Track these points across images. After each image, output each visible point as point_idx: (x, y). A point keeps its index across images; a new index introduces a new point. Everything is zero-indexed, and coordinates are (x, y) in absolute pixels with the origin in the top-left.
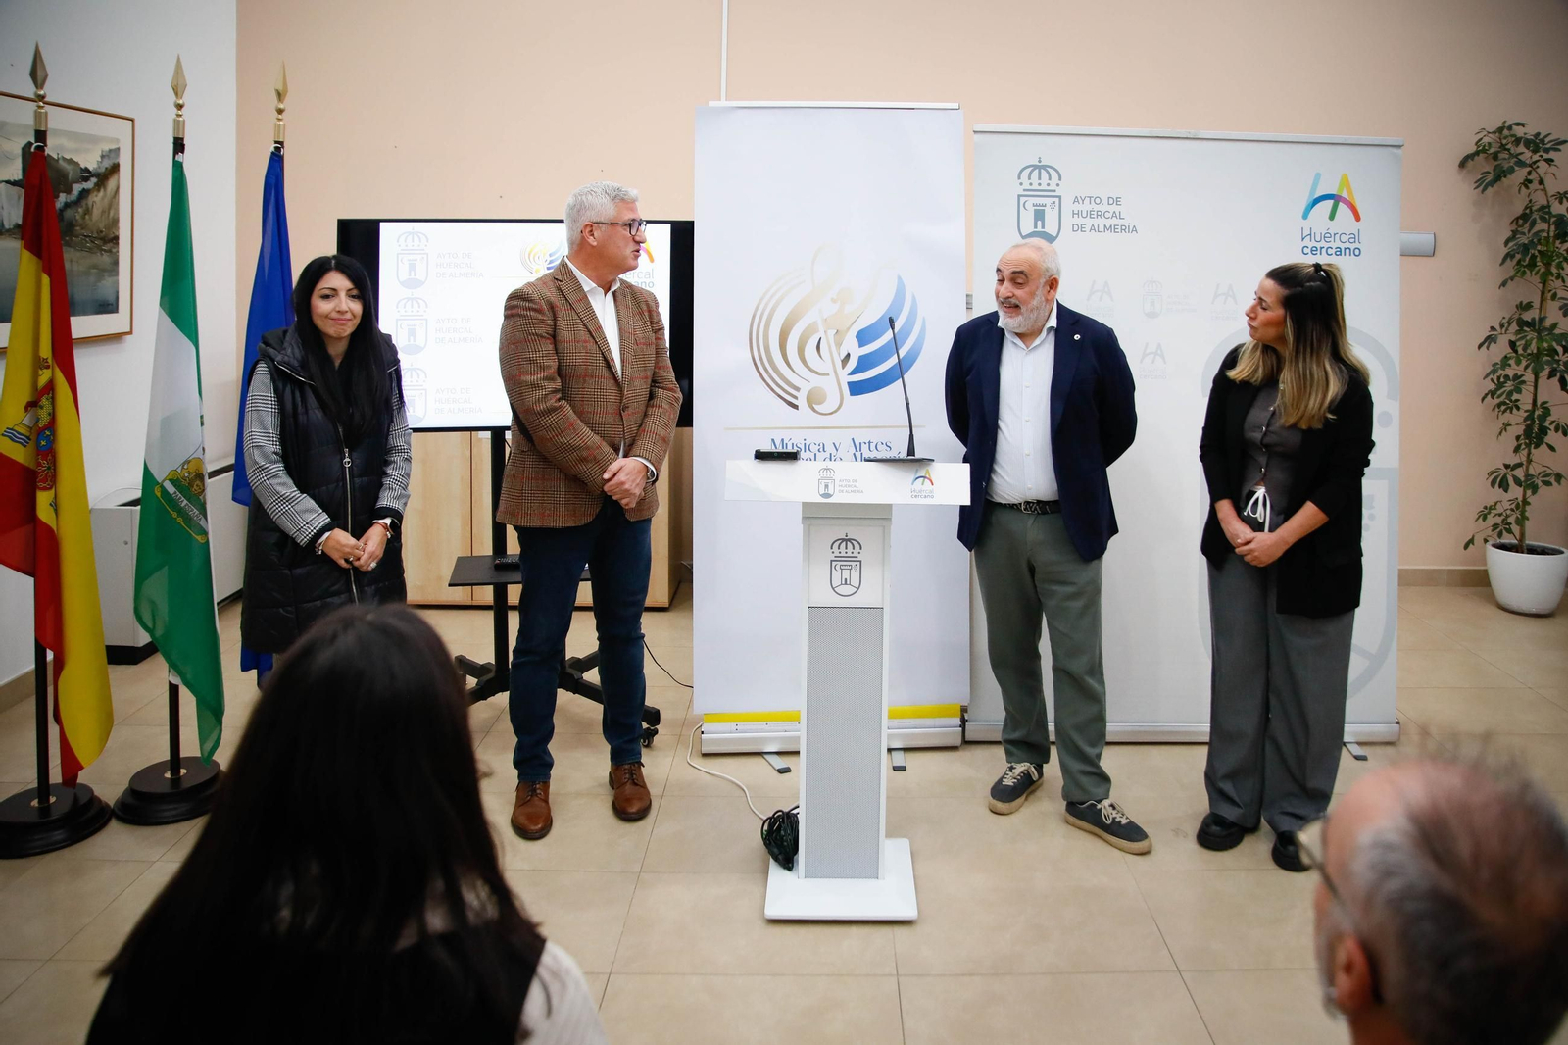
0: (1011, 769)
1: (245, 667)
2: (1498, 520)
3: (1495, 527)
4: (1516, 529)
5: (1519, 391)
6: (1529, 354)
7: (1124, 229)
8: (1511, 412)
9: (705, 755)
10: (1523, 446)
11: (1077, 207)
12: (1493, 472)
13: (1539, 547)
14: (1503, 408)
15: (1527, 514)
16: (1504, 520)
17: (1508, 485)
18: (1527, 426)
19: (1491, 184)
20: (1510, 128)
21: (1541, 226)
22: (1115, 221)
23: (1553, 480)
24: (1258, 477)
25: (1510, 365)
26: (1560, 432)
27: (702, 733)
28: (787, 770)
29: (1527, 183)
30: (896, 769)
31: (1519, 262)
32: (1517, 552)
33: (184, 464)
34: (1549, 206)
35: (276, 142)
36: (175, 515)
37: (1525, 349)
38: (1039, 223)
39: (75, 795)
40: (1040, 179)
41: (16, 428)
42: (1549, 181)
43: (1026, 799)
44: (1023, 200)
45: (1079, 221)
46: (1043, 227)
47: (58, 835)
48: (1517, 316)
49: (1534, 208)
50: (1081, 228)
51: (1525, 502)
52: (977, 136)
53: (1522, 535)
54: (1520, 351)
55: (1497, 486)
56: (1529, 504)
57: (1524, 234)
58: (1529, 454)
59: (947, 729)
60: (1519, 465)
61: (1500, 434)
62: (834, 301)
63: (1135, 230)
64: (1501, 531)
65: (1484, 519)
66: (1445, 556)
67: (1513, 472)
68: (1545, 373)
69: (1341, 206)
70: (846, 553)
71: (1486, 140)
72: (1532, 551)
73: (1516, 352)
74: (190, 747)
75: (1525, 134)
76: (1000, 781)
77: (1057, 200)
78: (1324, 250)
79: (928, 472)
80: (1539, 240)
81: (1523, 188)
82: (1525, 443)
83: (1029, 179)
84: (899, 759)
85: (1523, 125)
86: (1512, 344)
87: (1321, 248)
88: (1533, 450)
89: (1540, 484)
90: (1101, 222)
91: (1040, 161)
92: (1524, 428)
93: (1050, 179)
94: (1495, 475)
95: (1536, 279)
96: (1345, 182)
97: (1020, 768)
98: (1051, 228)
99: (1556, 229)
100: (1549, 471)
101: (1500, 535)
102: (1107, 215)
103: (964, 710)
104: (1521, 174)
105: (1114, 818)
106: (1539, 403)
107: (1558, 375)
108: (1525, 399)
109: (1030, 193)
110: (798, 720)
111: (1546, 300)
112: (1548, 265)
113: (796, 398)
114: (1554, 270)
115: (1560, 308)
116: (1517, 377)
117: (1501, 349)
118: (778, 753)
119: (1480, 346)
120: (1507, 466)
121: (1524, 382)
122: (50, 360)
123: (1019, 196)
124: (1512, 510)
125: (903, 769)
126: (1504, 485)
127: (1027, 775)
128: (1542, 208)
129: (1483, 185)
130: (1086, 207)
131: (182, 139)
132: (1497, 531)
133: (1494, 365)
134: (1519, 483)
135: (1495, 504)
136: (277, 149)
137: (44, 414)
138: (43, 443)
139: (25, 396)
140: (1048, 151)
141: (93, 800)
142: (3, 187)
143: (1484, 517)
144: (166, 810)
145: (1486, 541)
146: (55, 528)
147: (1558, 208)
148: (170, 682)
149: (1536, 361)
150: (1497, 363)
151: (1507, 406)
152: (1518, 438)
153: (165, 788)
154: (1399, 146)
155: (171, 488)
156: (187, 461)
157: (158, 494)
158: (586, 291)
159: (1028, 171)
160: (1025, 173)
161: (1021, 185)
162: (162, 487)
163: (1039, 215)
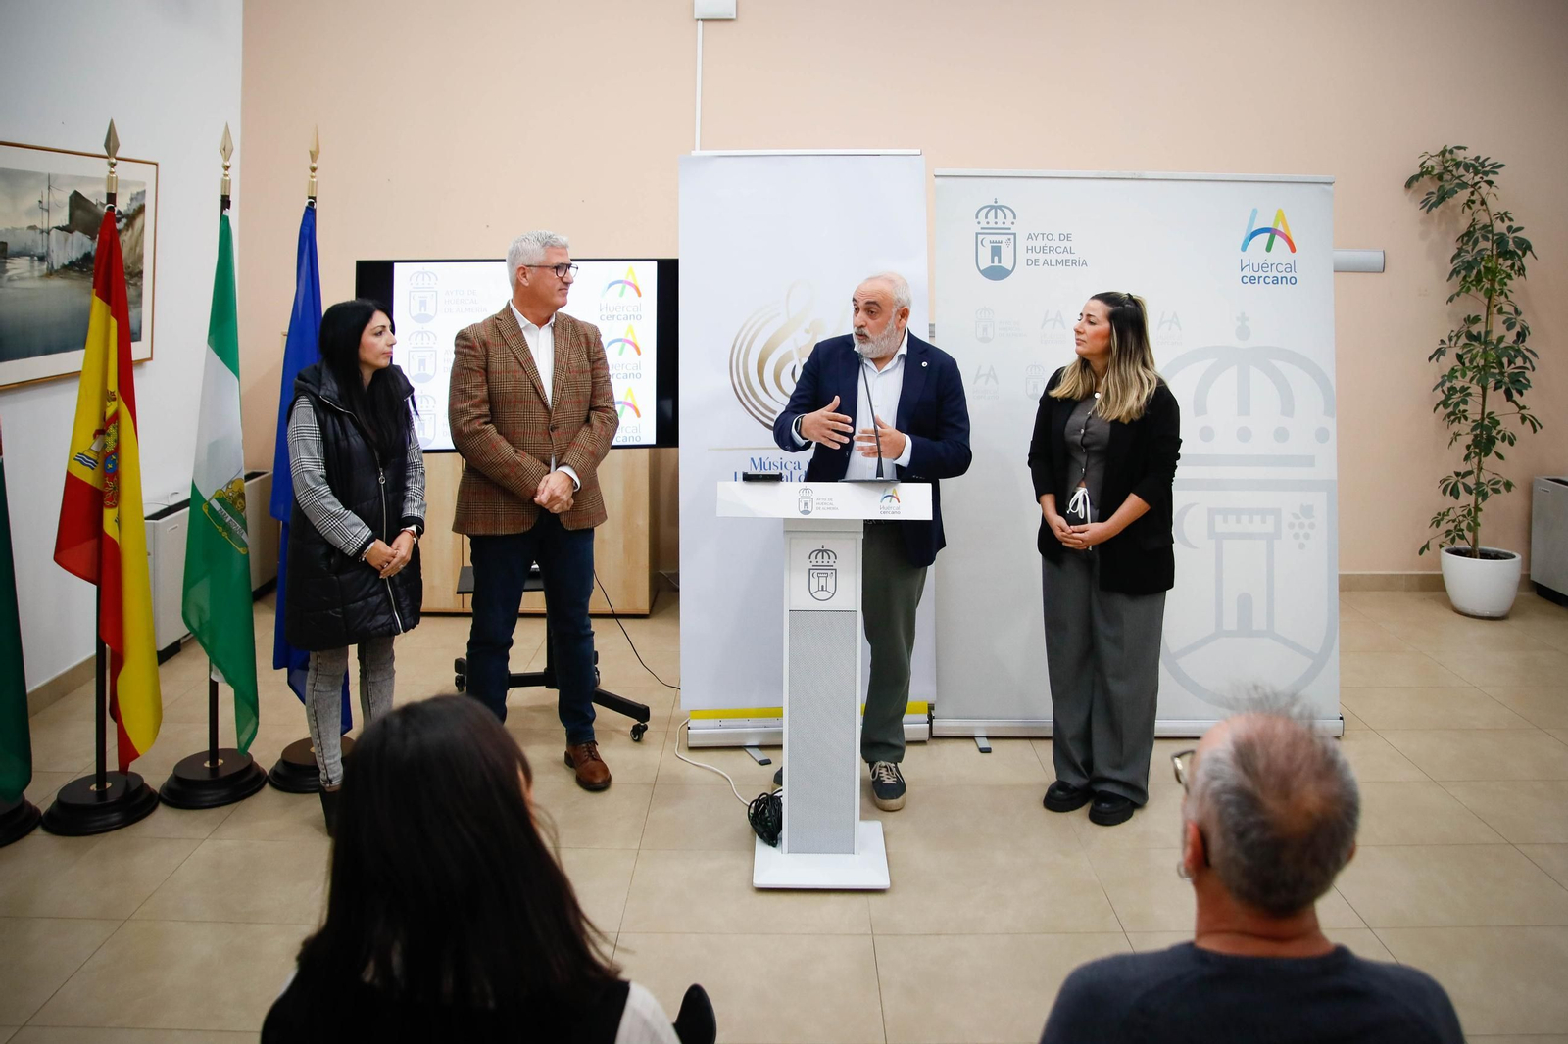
1: (277, 666)
2: (1451, 526)
3: (1448, 533)
4: (1469, 535)
5: (1465, 402)
6: (1475, 367)
7: (1075, 261)
8: (1460, 422)
9: (693, 749)
11: (1031, 243)
12: (1445, 480)
13: (1493, 552)
14: (1453, 418)
15: (1479, 520)
16: (1456, 526)
17: (1458, 492)
18: (1476, 436)
21: (1482, 244)
22: (1066, 256)
23: (1503, 489)
24: (1081, 476)
25: (1457, 377)
26: (1507, 441)
27: (689, 728)
28: (769, 762)
29: (1470, 203)
31: (1465, 278)
32: (1470, 557)
33: (229, 484)
34: (1491, 226)
35: (309, 198)
36: (220, 529)
37: (1471, 362)
38: (996, 258)
39: (127, 781)
40: (996, 218)
41: (86, 454)
42: (1489, 200)
44: (980, 237)
45: (1033, 256)
46: (999, 262)
47: (115, 817)
48: (1465, 329)
49: (1477, 227)
50: (1035, 262)
51: (1477, 509)
52: (938, 181)
53: (1475, 540)
54: (1467, 365)
55: (1448, 492)
56: (1481, 510)
57: (1468, 251)
58: (1480, 462)
59: (916, 724)
60: (1470, 473)
61: (1451, 443)
62: (807, 332)
63: (1085, 263)
64: (1454, 537)
65: (1437, 526)
66: (1395, 558)
67: (1463, 480)
68: (1492, 383)
69: (1277, 239)
70: (823, 562)
71: (1429, 163)
72: (1485, 555)
73: (1463, 364)
74: (228, 740)
75: (1465, 158)
77: (1012, 237)
79: (894, 490)
80: (1482, 258)
81: (1466, 208)
82: (1475, 452)
83: (986, 218)
85: (1465, 148)
86: (1460, 357)
87: (1259, 278)
88: (1483, 459)
89: (1490, 492)
90: (1053, 257)
91: (996, 202)
92: (1472, 437)
93: (1005, 218)
94: (1446, 483)
95: (1481, 295)
96: (1280, 216)
98: (1007, 263)
99: (1498, 248)
100: (1498, 478)
101: (1453, 541)
102: (1059, 250)
103: (931, 708)
104: (1464, 195)
106: (1486, 412)
107: (1504, 388)
108: (1473, 409)
109: (987, 231)
110: (780, 715)
111: (1492, 314)
112: (1492, 281)
113: (773, 421)
114: (1497, 286)
115: (1504, 323)
116: (1464, 389)
117: (1449, 361)
118: (759, 747)
119: (1430, 359)
120: (1458, 474)
121: (1470, 394)
122: (116, 393)
123: (977, 234)
124: (1464, 516)
126: (1455, 493)
128: (1485, 227)
129: (1429, 205)
130: (1039, 243)
131: (229, 196)
132: (1451, 536)
133: (1443, 377)
134: (1469, 490)
135: (1449, 510)
136: (311, 203)
137: (111, 442)
138: (110, 466)
139: (95, 425)
140: (1003, 192)
141: (143, 787)
142: (54, 233)
143: (1437, 523)
144: (206, 796)
145: (1441, 546)
146: (118, 541)
147: (1500, 227)
148: (211, 680)
149: (1482, 373)
150: (1445, 375)
151: (1456, 416)
152: (1468, 447)
153: (206, 776)
154: (1330, 184)
155: (217, 506)
156: (232, 482)
157: (206, 511)
158: (522, 327)
159: (985, 210)
160: (983, 213)
161: (979, 223)
162: (209, 505)
163: (996, 251)
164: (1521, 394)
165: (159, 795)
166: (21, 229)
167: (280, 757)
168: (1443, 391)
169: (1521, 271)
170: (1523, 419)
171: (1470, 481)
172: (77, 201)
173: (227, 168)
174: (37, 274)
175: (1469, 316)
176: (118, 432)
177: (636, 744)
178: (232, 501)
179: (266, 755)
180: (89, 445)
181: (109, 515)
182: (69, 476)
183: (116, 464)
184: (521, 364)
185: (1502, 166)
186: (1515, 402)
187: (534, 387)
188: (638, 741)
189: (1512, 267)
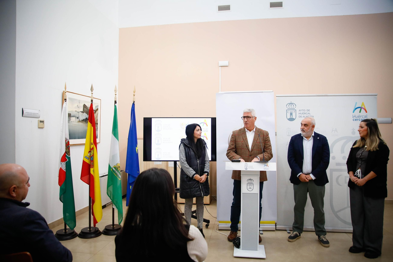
0: (293, 233)
11: (300, 112)
24: (359, 166)
27: (219, 225)
33: (116, 164)
35: (133, 101)
36: (115, 174)
38: (291, 116)
39: (95, 228)
40: (291, 106)
41: (87, 156)
45: (300, 115)
46: (292, 117)
50: (301, 117)
52: (277, 97)
59: (272, 226)
69: (362, 109)
70: (250, 182)
76: (291, 235)
77: (295, 111)
79: (267, 164)
83: (289, 106)
87: (358, 119)
90: (305, 115)
91: (291, 102)
93: (293, 106)
96: (363, 104)
97: (295, 233)
98: (294, 117)
102: (307, 113)
103: (276, 223)
105: (323, 239)
109: (289, 109)
122: (93, 144)
123: (287, 110)
125: (262, 233)
130: (302, 112)
131: (116, 101)
136: (134, 103)
137: (92, 153)
138: (92, 159)
139: (89, 150)
140: (293, 100)
144: (112, 233)
146: (93, 175)
148: (113, 208)
153: (112, 229)
154: (376, 95)
155: (114, 169)
156: (117, 164)
159: (289, 104)
160: (288, 105)
161: (287, 107)
162: (112, 169)
163: (291, 114)
165: (102, 232)
176: (93, 152)
177: (206, 229)
178: (117, 168)
180: (88, 154)
181: (92, 170)
182: (83, 161)
188: (207, 228)
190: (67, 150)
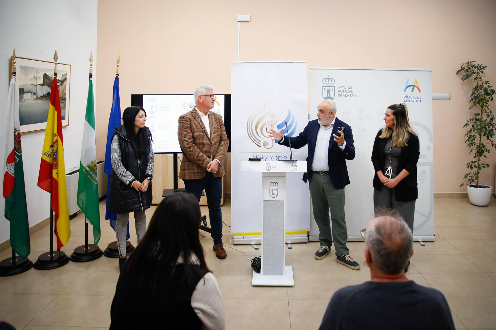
0: (321, 248)
1: (107, 219)
2: (470, 178)
3: (469, 180)
4: (476, 181)
5: (474, 140)
6: (478, 129)
7: (353, 96)
8: (473, 146)
9: (235, 245)
10: (477, 156)
11: (339, 89)
12: (468, 164)
13: (483, 186)
14: (471, 145)
15: (479, 176)
16: (472, 178)
17: (472, 168)
18: (478, 150)
19: (466, 79)
20: (471, 63)
21: (480, 91)
22: (350, 93)
23: (486, 166)
24: (389, 163)
25: (472, 132)
26: (487, 152)
27: (234, 239)
28: (258, 249)
29: (476, 78)
30: (289, 248)
31: (475, 102)
32: (476, 187)
34: (483, 85)
35: (117, 74)
36: (89, 176)
37: (476, 127)
38: (329, 94)
39: (60, 254)
40: (329, 82)
41: (47, 153)
42: (482, 78)
43: (325, 256)
45: (340, 93)
46: (330, 95)
47: (56, 264)
48: (475, 117)
49: (478, 86)
50: (341, 95)
51: (478, 173)
52: (311, 70)
53: (478, 182)
54: (475, 127)
55: (469, 168)
57: (476, 93)
58: (479, 158)
59: (304, 237)
60: (476, 162)
61: (470, 152)
62: (271, 117)
63: (356, 96)
64: (471, 181)
65: (466, 178)
66: (453, 188)
67: (474, 164)
68: (483, 133)
69: (415, 88)
70: (274, 186)
71: (464, 66)
72: (481, 187)
73: (474, 128)
74: (91, 241)
75: (475, 64)
76: (318, 251)
77: (334, 88)
78: (410, 101)
79: (296, 163)
80: (480, 95)
81: (475, 80)
82: (478, 155)
83: (326, 82)
84: (290, 246)
85: (475, 62)
86: (473, 126)
88: (480, 157)
89: (482, 167)
90: (346, 94)
91: (329, 77)
92: (477, 150)
93: (332, 82)
94: (469, 165)
95: (479, 107)
96: (416, 81)
97: (324, 247)
98: (332, 96)
99: (485, 92)
100: (485, 163)
101: (471, 182)
102: (348, 91)
103: (308, 232)
104: (474, 76)
105: (349, 260)
106: (481, 143)
107: (486, 135)
108: (477, 142)
109: (326, 86)
110: (261, 234)
111: (483, 113)
112: (483, 102)
113: (260, 144)
114: (485, 104)
115: (487, 115)
116: (474, 136)
117: (470, 127)
118: (255, 244)
119: (464, 127)
120: (472, 162)
121: (476, 137)
122: (57, 134)
123: (323, 87)
124: (474, 175)
125: (291, 248)
126: (471, 168)
127: (325, 249)
128: (481, 86)
129: (463, 79)
130: (342, 89)
131: (92, 74)
132: (470, 181)
133: (467, 132)
134: (475, 167)
135: (469, 173)
136: (117, 76)
137: (55, 149)
138: (55, 156)
139: (50, 144)
140: (331, 74)
141: (65, 255)
142: (38, 86)
143: (466, 177)
144: (84, 258)
145: (467, 184)
146: (57, 180)
147: (485, 86)
148: (86, 223)
149: (480, 131)
150: (468, 132)
151: (472, 144)
152: (475, 154)
153: (84, 252)
154: (431, 71)
155: (88, 169)
156: (92, 162)
157: (84, 171)
158: (200, 115)
160: (325, 80)
161: (323, 83)
162: (85, 169)
163: (329, 92)
164: (492, 137)
165: (70, 258)
166: (28, 85)
167: (107, 247)
168: (468, 136)
169: (492, 99)
170: (493, 145)
171: (476, 164)
172: (46, 76)
173: (91, 65)
174: (33, 98)
175: (476, 113)
176: (57, 146)
178: (92, 168)
179: (103, 246)
180: (48, 150)
181: (54, 172)
182: (42, 159)
183: (57, 156)
184: (201, 126)
185: (486, 67)
186: (490, 140)
187: (205, 133)
189: (489, 98)
190: (17, 145)
